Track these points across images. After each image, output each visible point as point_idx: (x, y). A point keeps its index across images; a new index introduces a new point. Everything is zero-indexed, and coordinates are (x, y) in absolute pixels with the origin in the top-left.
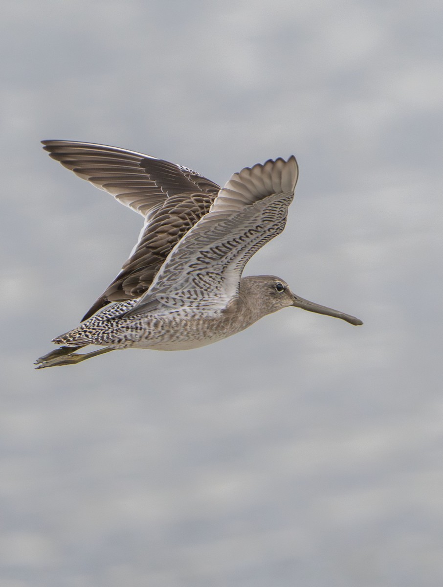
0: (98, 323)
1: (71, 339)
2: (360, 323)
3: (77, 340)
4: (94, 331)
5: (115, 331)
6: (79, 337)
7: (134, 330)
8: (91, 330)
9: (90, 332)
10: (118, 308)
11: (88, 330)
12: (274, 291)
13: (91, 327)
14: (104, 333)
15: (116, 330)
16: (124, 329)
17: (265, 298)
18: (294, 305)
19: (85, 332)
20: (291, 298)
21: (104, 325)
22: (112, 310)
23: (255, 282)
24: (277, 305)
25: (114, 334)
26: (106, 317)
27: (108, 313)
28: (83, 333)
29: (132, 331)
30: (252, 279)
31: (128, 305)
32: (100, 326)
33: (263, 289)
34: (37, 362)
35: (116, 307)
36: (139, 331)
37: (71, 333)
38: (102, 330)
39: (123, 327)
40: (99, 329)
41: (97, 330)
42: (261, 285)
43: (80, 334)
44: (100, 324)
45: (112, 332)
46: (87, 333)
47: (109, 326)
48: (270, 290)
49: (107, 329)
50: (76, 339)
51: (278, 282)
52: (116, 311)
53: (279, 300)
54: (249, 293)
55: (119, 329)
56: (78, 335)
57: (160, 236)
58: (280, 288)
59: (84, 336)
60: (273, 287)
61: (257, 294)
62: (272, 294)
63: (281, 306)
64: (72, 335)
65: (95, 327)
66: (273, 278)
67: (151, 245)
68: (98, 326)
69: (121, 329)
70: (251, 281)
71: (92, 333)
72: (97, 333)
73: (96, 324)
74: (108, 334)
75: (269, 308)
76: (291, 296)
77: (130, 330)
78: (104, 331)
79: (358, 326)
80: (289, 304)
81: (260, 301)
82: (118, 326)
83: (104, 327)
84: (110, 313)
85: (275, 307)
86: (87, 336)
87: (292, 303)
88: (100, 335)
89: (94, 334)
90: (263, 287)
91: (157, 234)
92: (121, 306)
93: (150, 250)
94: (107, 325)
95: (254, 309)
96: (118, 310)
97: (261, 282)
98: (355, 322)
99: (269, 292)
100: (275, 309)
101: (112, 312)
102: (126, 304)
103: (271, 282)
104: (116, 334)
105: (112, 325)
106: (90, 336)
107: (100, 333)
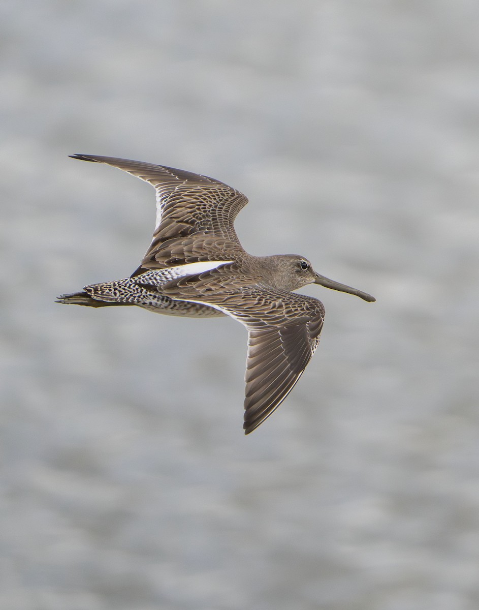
0: (130, 285)
1: (100, 292)
2: (373, 300)
3: (104, 295)
4: (123, 291)
5: (142, 297)
6: (107, 292)
7: (160, 301)
8: (121, 289)
9: (120, 291)
10: (152, 276)
11: (119, 289)
12: (299, 269)
13: (123, 287)
14: (131, 295)
15: (144, 296)
16: (151, 297)
17: (291, 276)
18: (315, 283)
19: (115, 289)
20: (313, 276)
21: (135, 288)
22: (147, 277)
23: (283, 261)
24: (301, 282)
25: (140, 299)
26: (139, 281)
27: (143, 279)
28: (113, 290)
29: (158, 301)
30: (280, 257)
31: (162, 275)
32: (131, 288)
33: (289, 267)
34: (60, 297)
35: (151, 275)
36: (164, 302)
37: (102, 286)
38: (131, 292)
39: (150, 295)
40: (129, 291)
41: (127, 291)
42: (288, 263)
43: (110, 290)
44: (131, 287)
45: (139, 297)
46: (117, 291)
47: (139, 291)
48: (296, 268)
49: (136, 292)
50: (104, 293)
51: (303, 261)
52: (150, 279)
53: (304, 278)
54: (275, 271)
55: (147, 296)
56: (108, 291)
57: (179, 209)
58: (304, 266)
59: (113, 293)
60: (298, 265)
61: (283, 272)
62: (297, 272)
63: (304, 283)
64: (103, 288)
65: (126, 288)
66: (299, 257)
67: (173, 216)
68: (129, 287)
69: (148, 296)
70: (278, 259)
71: (121, 293)
72: (126, 294)
73: (128, 285)
74: (135, 297)
75: (294, 285)
76: (313, 274)
77: (156, 299)
78: (132, 293)
79: (371, 302)
80: (312, 281)
81: (286, 279)
82: (146, 293)
83: (134, 290)
84: (144, 279)
85: (300, 284)
86: (115, 294)
87: (314, 280)
88: (127, 296)
89: (122, 294)
90: (290, 265)
91: (176, 209)
92: (156, 275)
93: (173, 219)
94: (137, 289)
95: (279, 285)
96: (152, 278)
97: (288, 261)
98: (369, 299)
99: (295, 270)
100: (299, 285)
101: (146, 279)
102: (160, 274)
103: (296, 261)
104: (142, 299)
105: (141, 292)
106: (118, 295)
107: (128, 294)
